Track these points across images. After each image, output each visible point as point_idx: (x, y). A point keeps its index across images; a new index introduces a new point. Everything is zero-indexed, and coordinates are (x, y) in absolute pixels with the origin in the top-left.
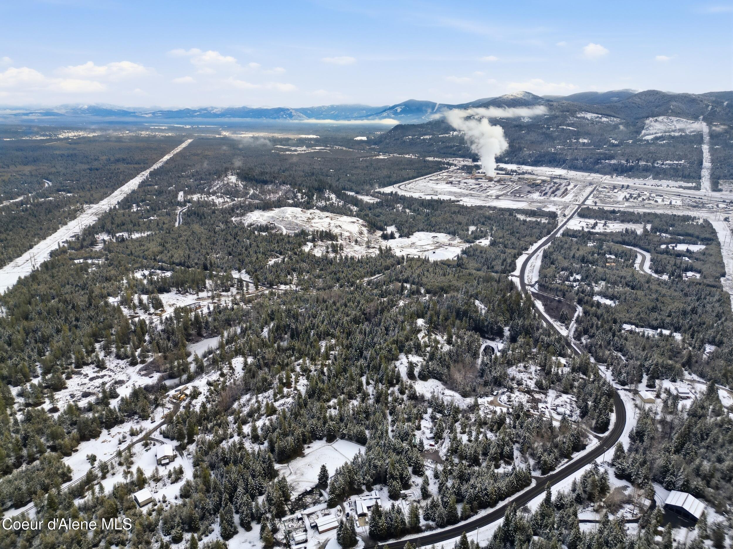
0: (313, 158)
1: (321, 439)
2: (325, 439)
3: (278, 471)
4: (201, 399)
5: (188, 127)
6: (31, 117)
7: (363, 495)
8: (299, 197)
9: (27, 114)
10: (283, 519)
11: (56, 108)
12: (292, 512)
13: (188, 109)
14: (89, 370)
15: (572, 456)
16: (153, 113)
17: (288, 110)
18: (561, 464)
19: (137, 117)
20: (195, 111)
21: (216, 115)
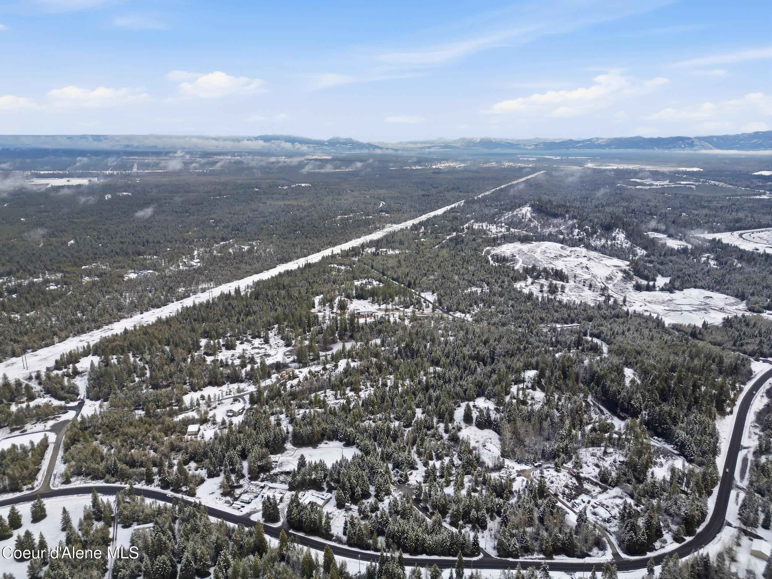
0: (663, 193)
1: (341, 440)
2: (344, 443)
3: (286, 450)
4: (295, 382)
5: (558, 158)
6: (433, 150)
7: (321, 493)
8: (575, 233)
9: (429, 148)
10: (252, 482)
11: (455, 142)
12: (262, 481)
13: (571, 140)
14: (257, 342)
15: (554, 557)
16: (536, 145)
17: (690, 138)
18: (530, 557)
19: (520, 148)
20: (578, 142)
21: (600, 146)
